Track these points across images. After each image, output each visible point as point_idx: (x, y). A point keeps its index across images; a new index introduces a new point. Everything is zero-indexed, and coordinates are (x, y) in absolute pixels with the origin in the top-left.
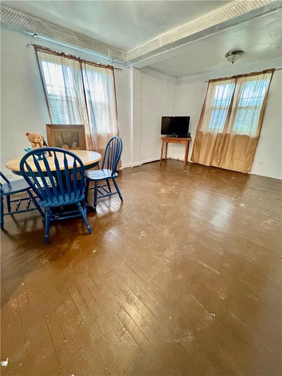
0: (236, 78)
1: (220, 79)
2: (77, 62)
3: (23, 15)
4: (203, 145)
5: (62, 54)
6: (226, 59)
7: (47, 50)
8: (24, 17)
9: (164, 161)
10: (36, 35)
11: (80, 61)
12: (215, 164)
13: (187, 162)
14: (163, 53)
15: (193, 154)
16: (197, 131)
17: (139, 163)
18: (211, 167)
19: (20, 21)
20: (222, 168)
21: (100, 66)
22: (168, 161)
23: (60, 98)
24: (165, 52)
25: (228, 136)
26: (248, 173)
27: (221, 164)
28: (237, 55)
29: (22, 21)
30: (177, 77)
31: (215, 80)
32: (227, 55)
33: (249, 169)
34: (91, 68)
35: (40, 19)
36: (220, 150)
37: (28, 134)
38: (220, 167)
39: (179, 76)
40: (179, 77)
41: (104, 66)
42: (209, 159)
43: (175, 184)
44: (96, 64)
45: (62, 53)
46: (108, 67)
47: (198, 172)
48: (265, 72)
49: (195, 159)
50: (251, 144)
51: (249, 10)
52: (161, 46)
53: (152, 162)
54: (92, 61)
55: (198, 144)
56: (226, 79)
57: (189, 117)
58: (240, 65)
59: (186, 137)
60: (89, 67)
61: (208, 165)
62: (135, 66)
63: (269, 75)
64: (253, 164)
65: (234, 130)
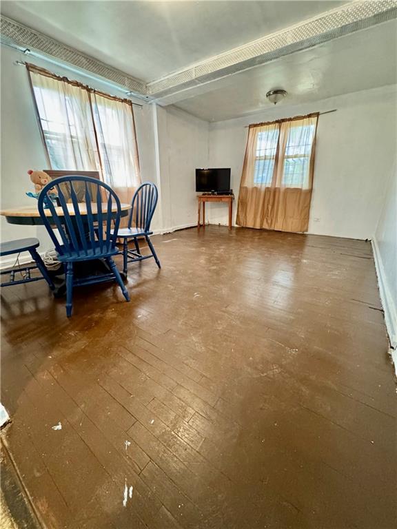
0: (280, 122)
1: (262, 124)
2: (84, 91)
3: (13, 22)
4: (249, 204)
5: (65, 79)
6: (267, 99)
7: (43, 72)
8: (14, 25)
9: (201, 227)
10: (29, 51)
11: (89, 90)
12: (266, 226)
13: (231, 227)
14: (195, 87)
15: (238, 216)
16: (240, 187)
17: (171, 229)
18: (262, 230)
19: (9, 30)
20: (276, 229)
21: (115, 98)
22: (206, 227)
23: (62, 137)
24: (198, 85)
25: (277, 190)
26: (305, 233)
27: (273, 225)
28: (279, 95)
29: (11, 30)
30: (210, 122)
31: (256, 125)
32: (268, 95)
33: (305, 228)
34: (102, 101)
35: (36, 30)
36: (270, 207)
37: (31, 172)
38: (272, 228)
39: (213, 120)
40: (213, 122)
41: (119, 99)
42: (258, 220)
43: (223, 247)
44: (110, 96)
45: (64, 77)
46: (125, 101)
47: (247, 236)
48: (309, 116)
49: (241, 221)
50: (304, 197)
51: (289, 44)
52: (194, 77)
53: (186, 229)
54: (103, 92)
55: (243, 203)
56: (268, 123)
57: (230, 169)
58: (283, 108)
59: (227, 194)
60: (100, 99)
61: (258, 227)
62: (159, 103)
63: (314, 119)
64: (309, 222)
65: (283, 183)
